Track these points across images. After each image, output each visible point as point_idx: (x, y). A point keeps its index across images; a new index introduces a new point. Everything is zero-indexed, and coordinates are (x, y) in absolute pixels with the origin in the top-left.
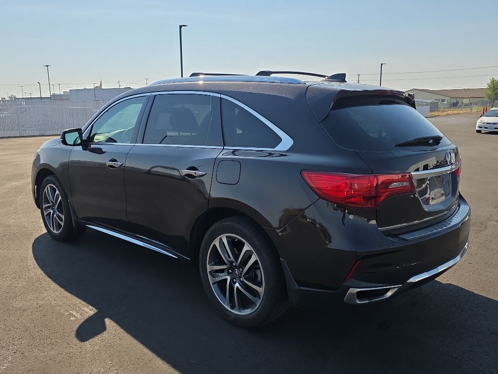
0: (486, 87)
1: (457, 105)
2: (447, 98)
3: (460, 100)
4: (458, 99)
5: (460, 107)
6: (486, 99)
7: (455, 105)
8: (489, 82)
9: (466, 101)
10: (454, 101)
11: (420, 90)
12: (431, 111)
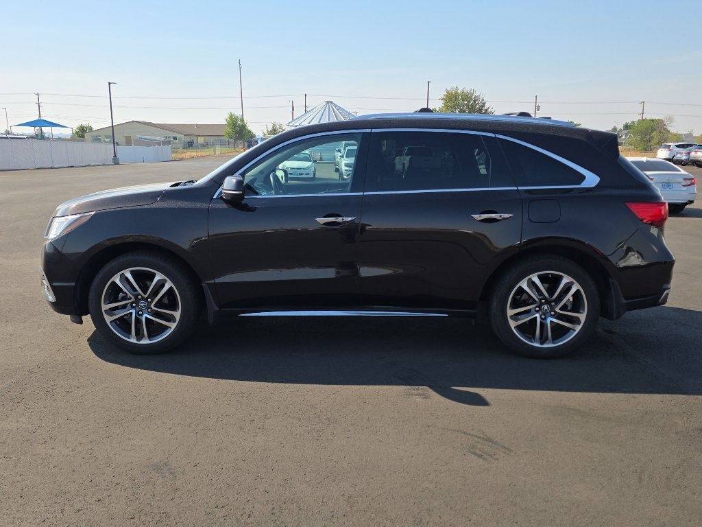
0: (224, 123)
1: (192, 146)
2: (179, 136)
3: (194, 139)
4: (193, 138)
5: (197, 147)
6: (226, 138)
7: (190, 145)
8: (227, 116)
9: (201, 140)
10: (188, 139)
11: (143, 123)
12: (173, 152)
